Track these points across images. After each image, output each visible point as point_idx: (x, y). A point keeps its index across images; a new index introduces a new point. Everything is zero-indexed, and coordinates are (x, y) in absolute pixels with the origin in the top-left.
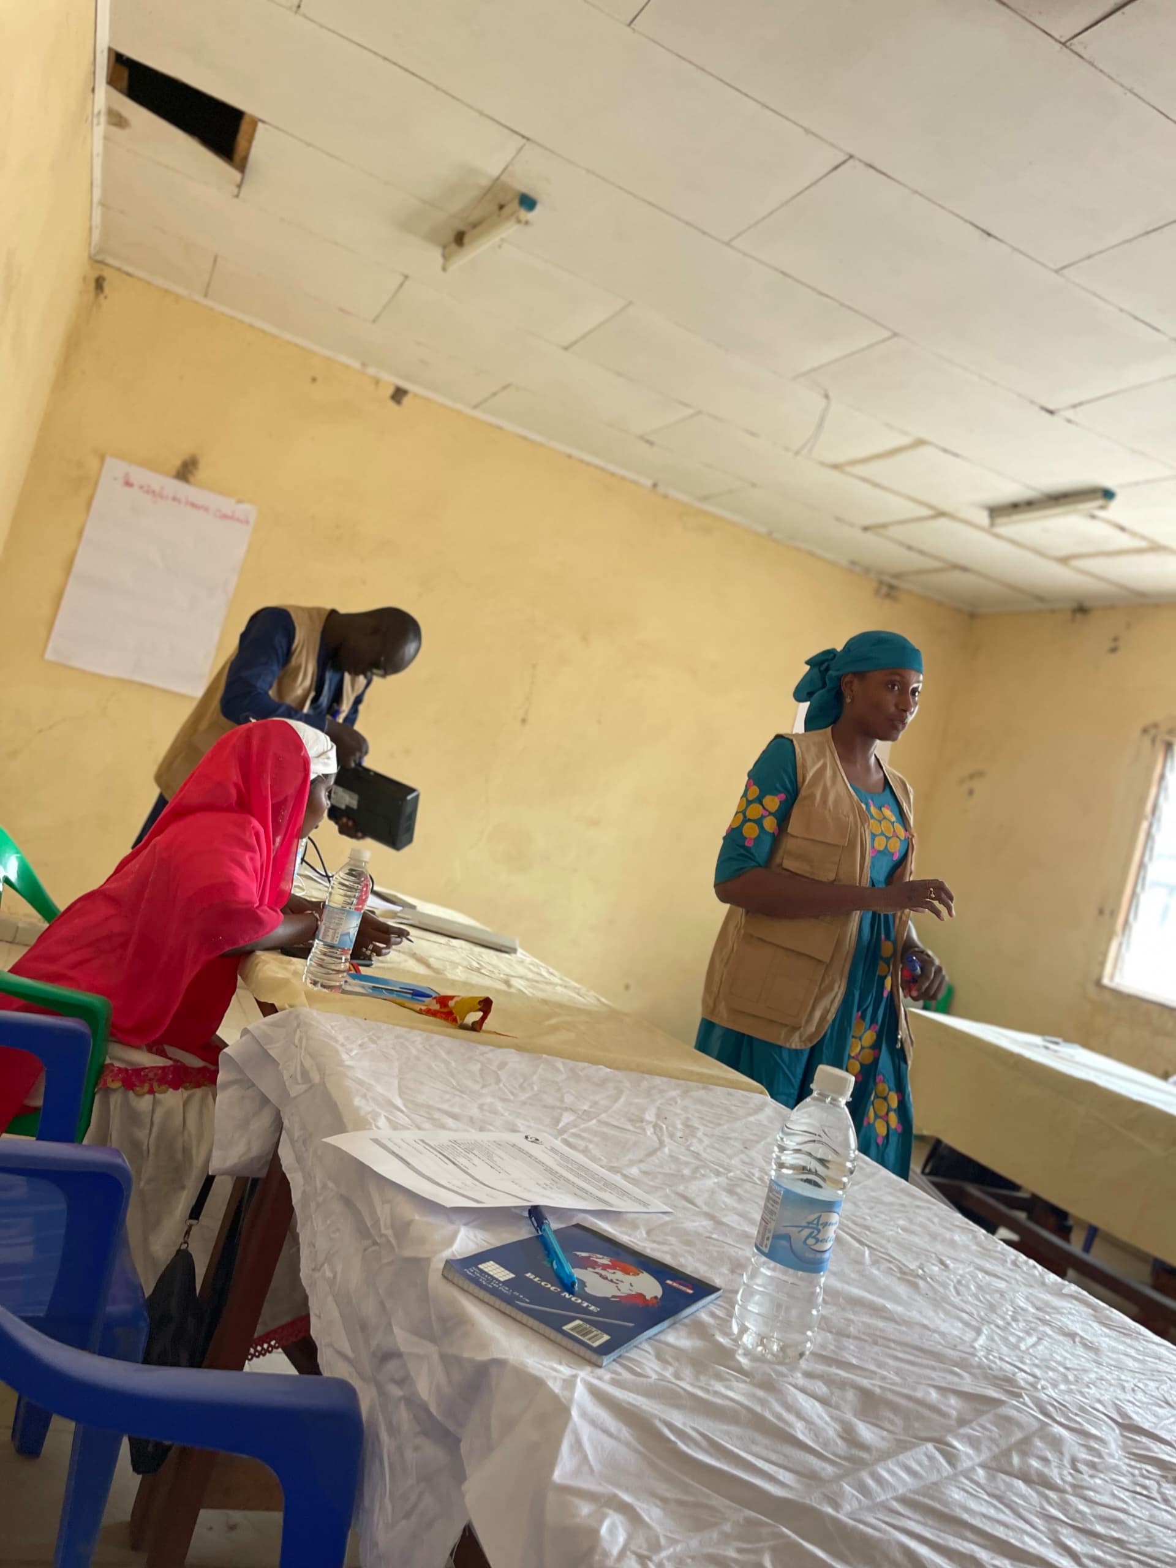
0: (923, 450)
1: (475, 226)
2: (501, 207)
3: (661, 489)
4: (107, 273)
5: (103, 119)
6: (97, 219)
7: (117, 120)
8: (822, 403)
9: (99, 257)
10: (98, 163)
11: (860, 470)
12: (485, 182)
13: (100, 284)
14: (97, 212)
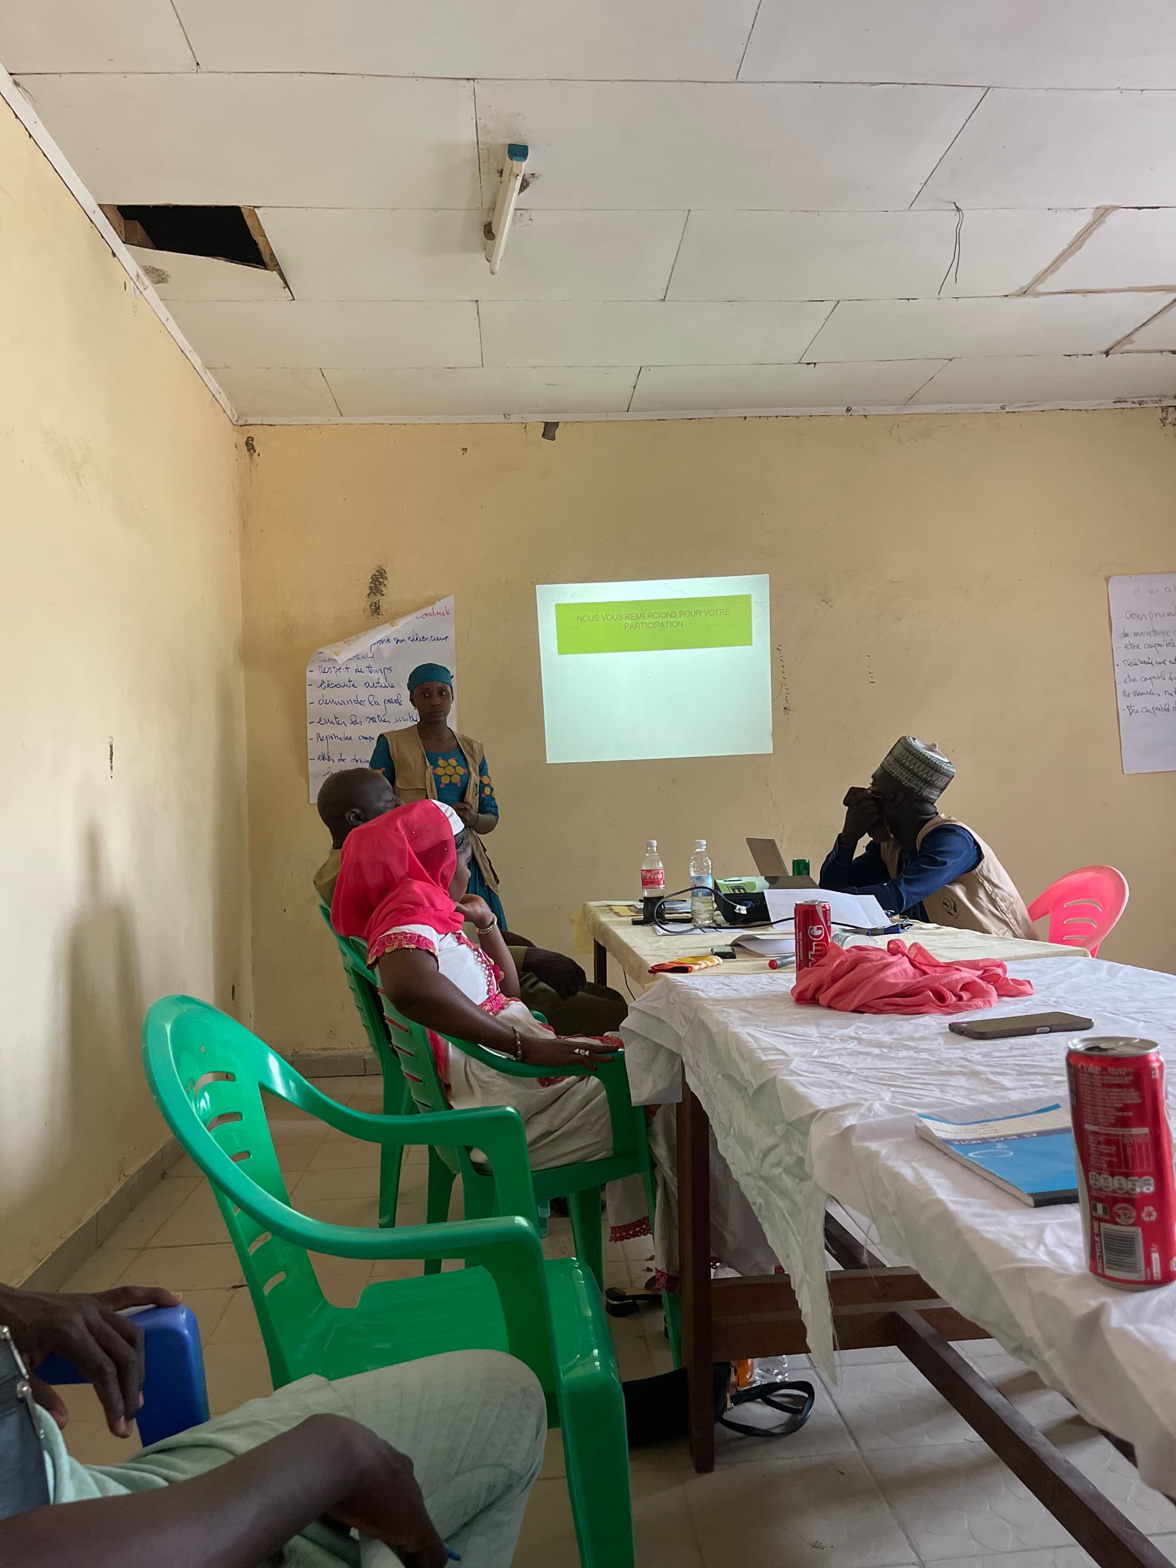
0: (1112, 219)
1: (492, 209)
2: (501, 172)
3: (858, 411)
4: (253, 432)
5: (146, 281)
6: (214, 386)
7: (158, 276)
8: (954, 217)
9: (241, 422)
10: (172, 326)
11: (1052, 283)
12: (470, 154)
13: (250, 445)
14: (208, 377)
